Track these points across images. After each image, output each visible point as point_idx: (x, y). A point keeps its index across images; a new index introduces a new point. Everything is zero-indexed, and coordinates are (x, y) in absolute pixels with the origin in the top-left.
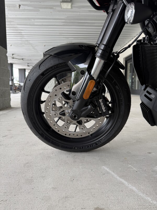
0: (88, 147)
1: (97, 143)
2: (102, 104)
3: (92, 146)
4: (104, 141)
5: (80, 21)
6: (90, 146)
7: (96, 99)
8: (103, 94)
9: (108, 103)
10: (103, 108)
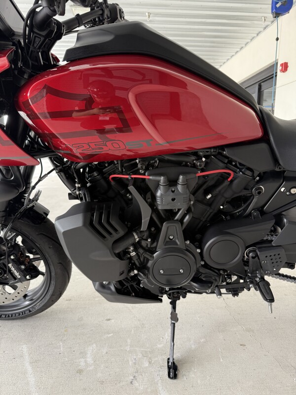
0: (19, 314)
1: (31, 309)
2: (13, 269)
3: (25, 314)
4: (39, 308)
6: (21, 314)
7: (4, 264)
8: (12, 257)
9: (23, 267)
10: (17, 274)
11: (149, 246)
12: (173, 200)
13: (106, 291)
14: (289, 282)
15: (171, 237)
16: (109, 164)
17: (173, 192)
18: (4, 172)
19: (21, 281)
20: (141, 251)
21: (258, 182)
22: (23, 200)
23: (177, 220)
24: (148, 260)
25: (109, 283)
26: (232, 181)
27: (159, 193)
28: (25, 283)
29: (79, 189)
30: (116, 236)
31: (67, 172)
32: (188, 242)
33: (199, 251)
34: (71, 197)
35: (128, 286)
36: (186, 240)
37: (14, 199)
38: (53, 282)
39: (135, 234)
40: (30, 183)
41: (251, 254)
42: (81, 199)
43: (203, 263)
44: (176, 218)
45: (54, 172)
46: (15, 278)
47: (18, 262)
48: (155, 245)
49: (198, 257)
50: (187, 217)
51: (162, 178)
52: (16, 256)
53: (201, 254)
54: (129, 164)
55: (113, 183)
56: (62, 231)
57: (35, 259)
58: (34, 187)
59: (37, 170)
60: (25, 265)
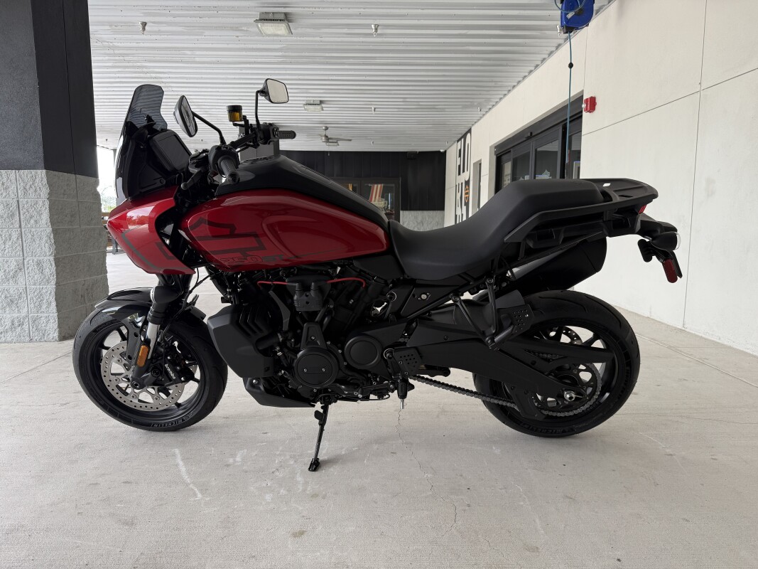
1: (184, 418)
2: (169, 370)
5: (327, 55)
7: (160, 364)
8: (169, 358)
9: (178, 368)
10: (172, 375)
11: (293, 346)
12: (307, 303)
13: (255, 390)
14: (428, 385)
15: (313, 338)
16: (258, 271)
17: (307, 296)
18: (166, 278)
19: (175, 382)
20: (286, 350)
21: (391, 288)
22: (181, 304)
23: (317, 322)
24: (293, 360)
25: (259, 383)
26: (367, 287)
27: (295, 297)
28: (179, 385)
29: (230, 293)
30: (260, 335)
31: (219, 279)
32: (329, 343)
33: (340, 351)
34: (224, 300)
35: (277, 388)
36: (326, 341)
37: (173, 302)
38: (207, 387)
39: (279, 334)
40: (188, 288)
41: (388, 355)
42: (232, 303)
43: (345, 364)
44: (316, 320)
45: (209, 278)
46: (170, 379)
47: (173, 364)
48: (299, 346)
49: (341, 358)
50: (326, 319)
51: (297, 284)
52: (172, 357)
53: (343, 353)
54: (273, 272)
55: (261, 288)
56: (213, 328)
57: (190, 364)
58: (191, 292)
59: (195, 277)
60: (180, 366)
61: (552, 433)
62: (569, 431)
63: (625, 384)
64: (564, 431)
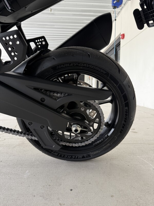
61: (75, 158)
62: (87, 157)
63: (125, 121)
64: (83, 157)
